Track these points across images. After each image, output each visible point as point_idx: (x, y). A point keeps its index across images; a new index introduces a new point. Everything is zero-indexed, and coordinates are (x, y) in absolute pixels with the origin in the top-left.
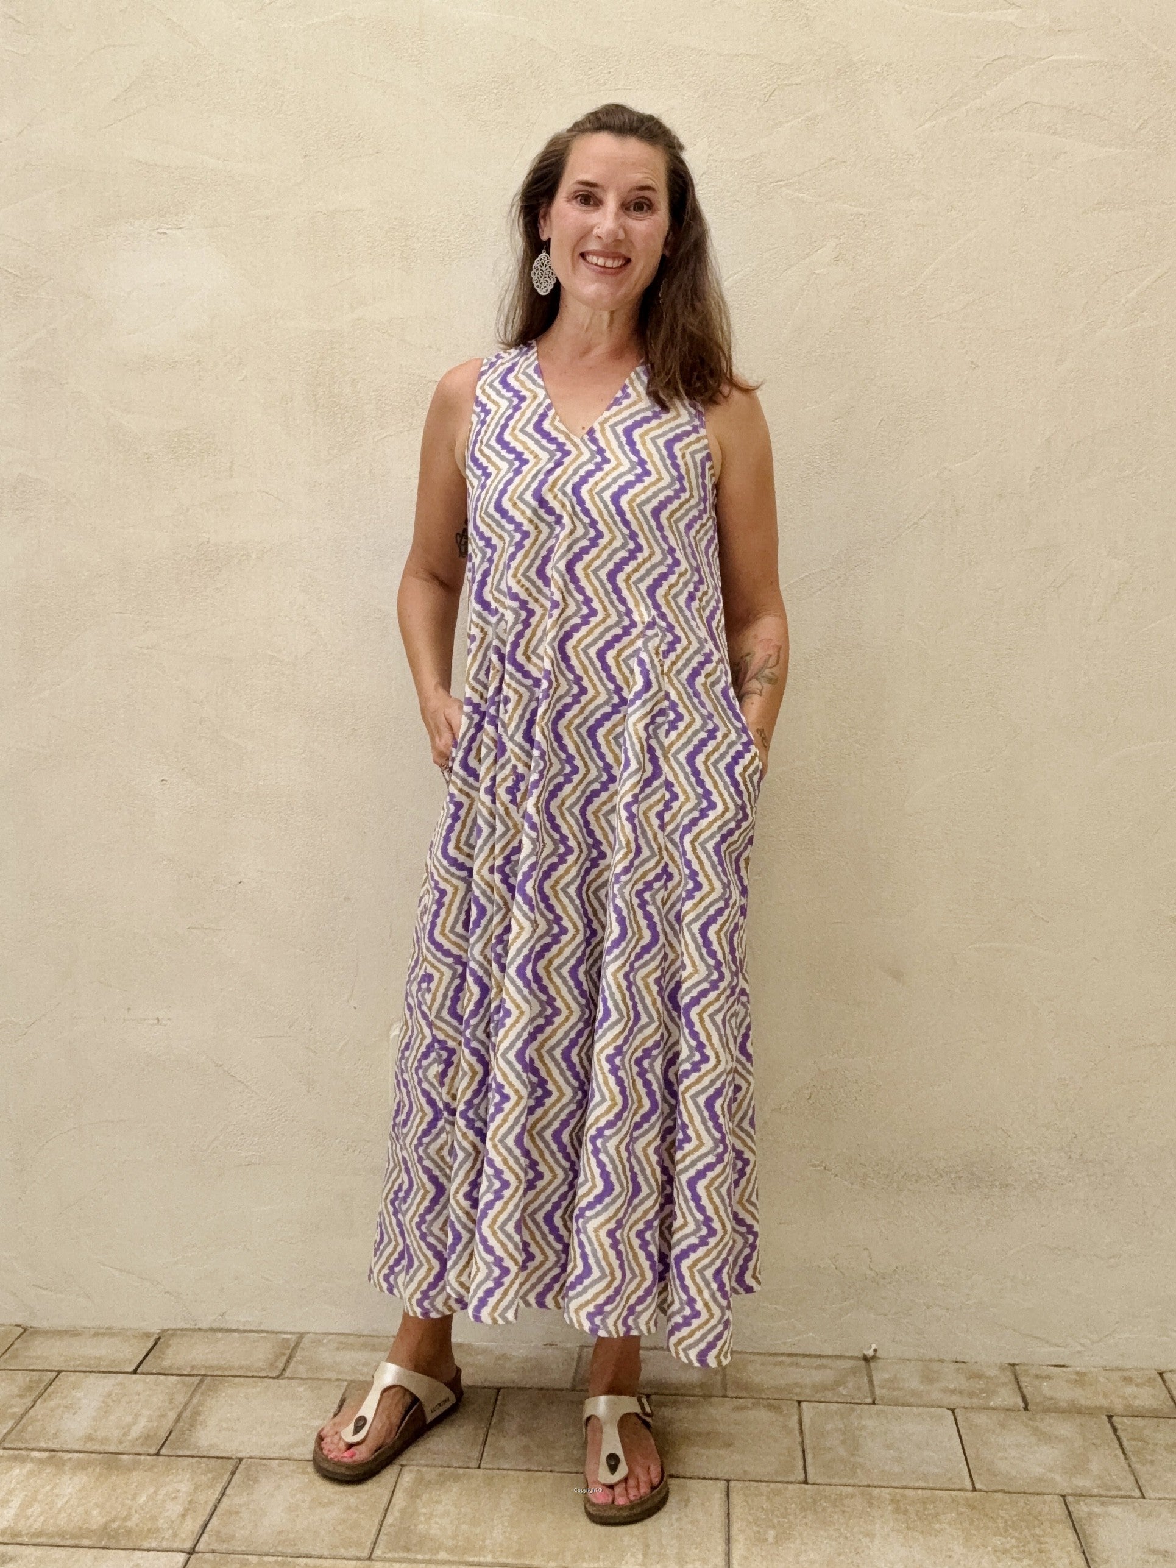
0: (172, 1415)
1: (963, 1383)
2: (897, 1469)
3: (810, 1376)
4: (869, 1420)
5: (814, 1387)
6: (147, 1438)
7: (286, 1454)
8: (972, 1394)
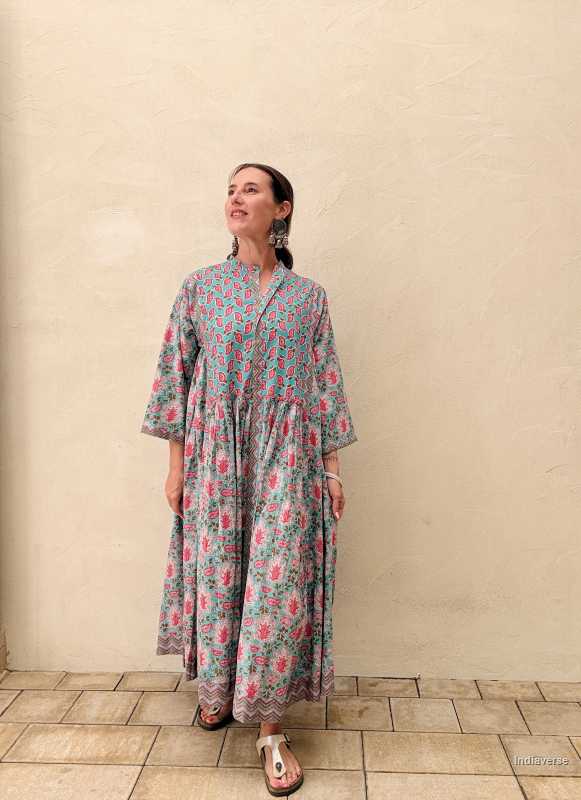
0: (131, 708)
1: (455, 689)
2: (431, 725)
3: (393, 686)
4: (418, 704)
5: (396, 691)
6: (122, 718)
7: (178, 723)
8: (459, 693)
